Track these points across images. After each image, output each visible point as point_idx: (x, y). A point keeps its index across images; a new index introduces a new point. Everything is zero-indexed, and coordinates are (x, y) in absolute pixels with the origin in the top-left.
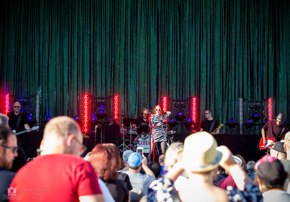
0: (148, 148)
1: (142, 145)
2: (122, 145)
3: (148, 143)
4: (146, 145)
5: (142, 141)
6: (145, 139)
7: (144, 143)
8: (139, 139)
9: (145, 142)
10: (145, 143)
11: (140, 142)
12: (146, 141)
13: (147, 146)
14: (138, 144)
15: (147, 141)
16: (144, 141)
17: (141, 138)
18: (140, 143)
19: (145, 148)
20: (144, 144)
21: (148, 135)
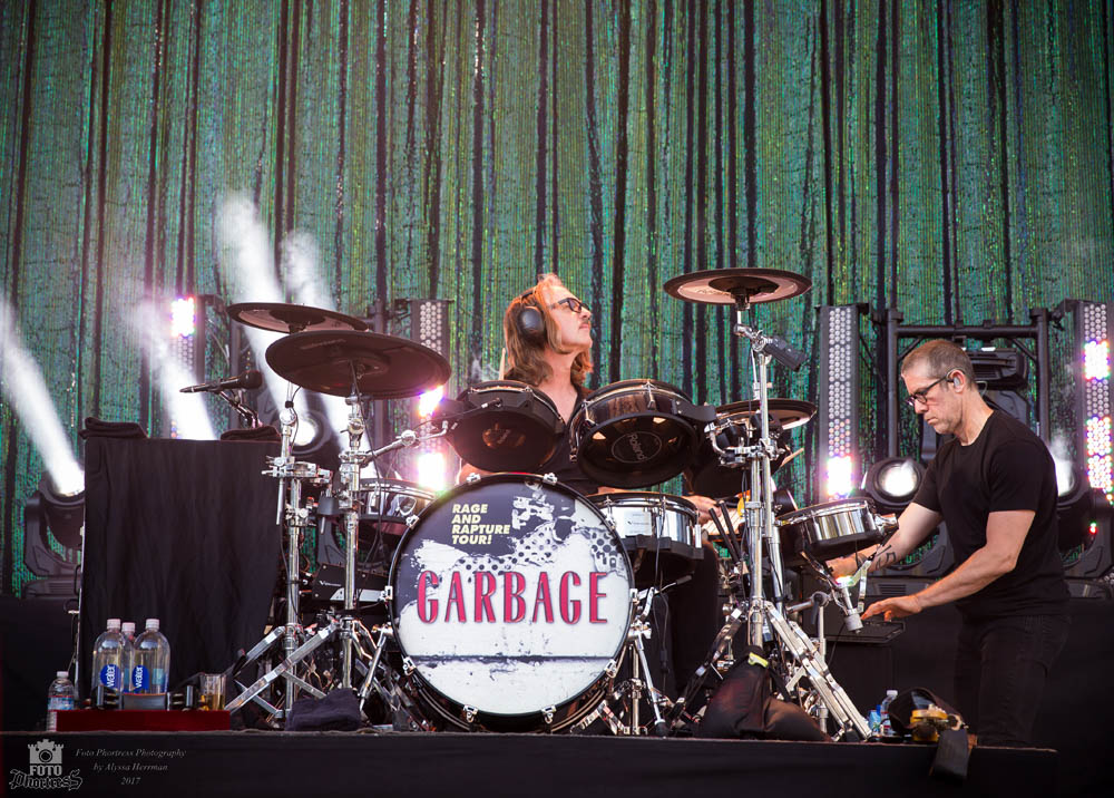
0: (525, 659)
1: (462, 617)
2: (271, 638)
3: (530, 595)
4: (508, 617)
5: (456, 576)
6: (500, 547)
7: (483, 605)
8: (419, 553)
9: (492, 586)
10: (497, 601)
11: (435, 580)
12: (507, 576)
13: (512, 628)
14: (409, 614)
15: (521, 579)
16: (478, 576)
17: (445, 538)
18: (441, 594)
19: (501, 658)
20: (483, 608)
21: (529, 508)
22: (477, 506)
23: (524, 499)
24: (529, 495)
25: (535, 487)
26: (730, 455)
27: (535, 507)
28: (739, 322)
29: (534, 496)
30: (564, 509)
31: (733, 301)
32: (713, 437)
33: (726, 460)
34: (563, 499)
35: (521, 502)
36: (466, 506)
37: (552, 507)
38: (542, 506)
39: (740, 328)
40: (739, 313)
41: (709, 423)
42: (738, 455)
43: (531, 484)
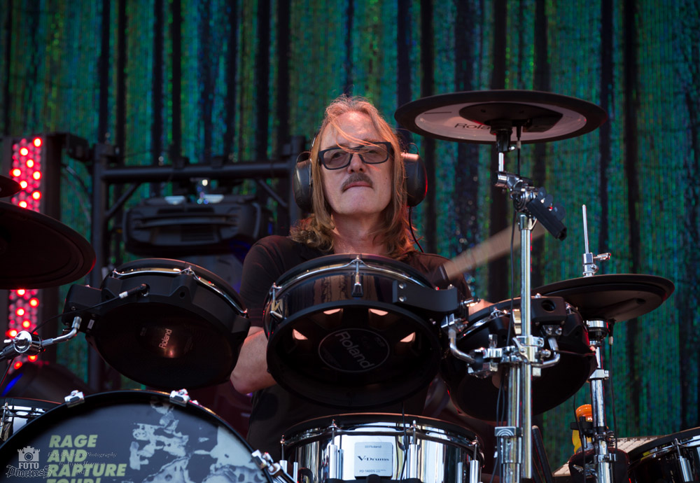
21: (154, 439)
22: (84, 437)
23: (147, 427)
24: (155, 421)
25: (163, 410)
26: (478, 361)
27: (162, 438)
28: (501, 168)
29: (162, 422)
30: (202, 440)
31: (493, 138)
32: (452, 335)
33: (474, 367)
34: (201, 426)
35: (145, 432)
36: (68, 438)
37: (186, 437)
38: (171, 436)
39: (501, 178)
40: (501, 156)
41: (448, 314)
42: (488, 360)
43: (160, 404)
